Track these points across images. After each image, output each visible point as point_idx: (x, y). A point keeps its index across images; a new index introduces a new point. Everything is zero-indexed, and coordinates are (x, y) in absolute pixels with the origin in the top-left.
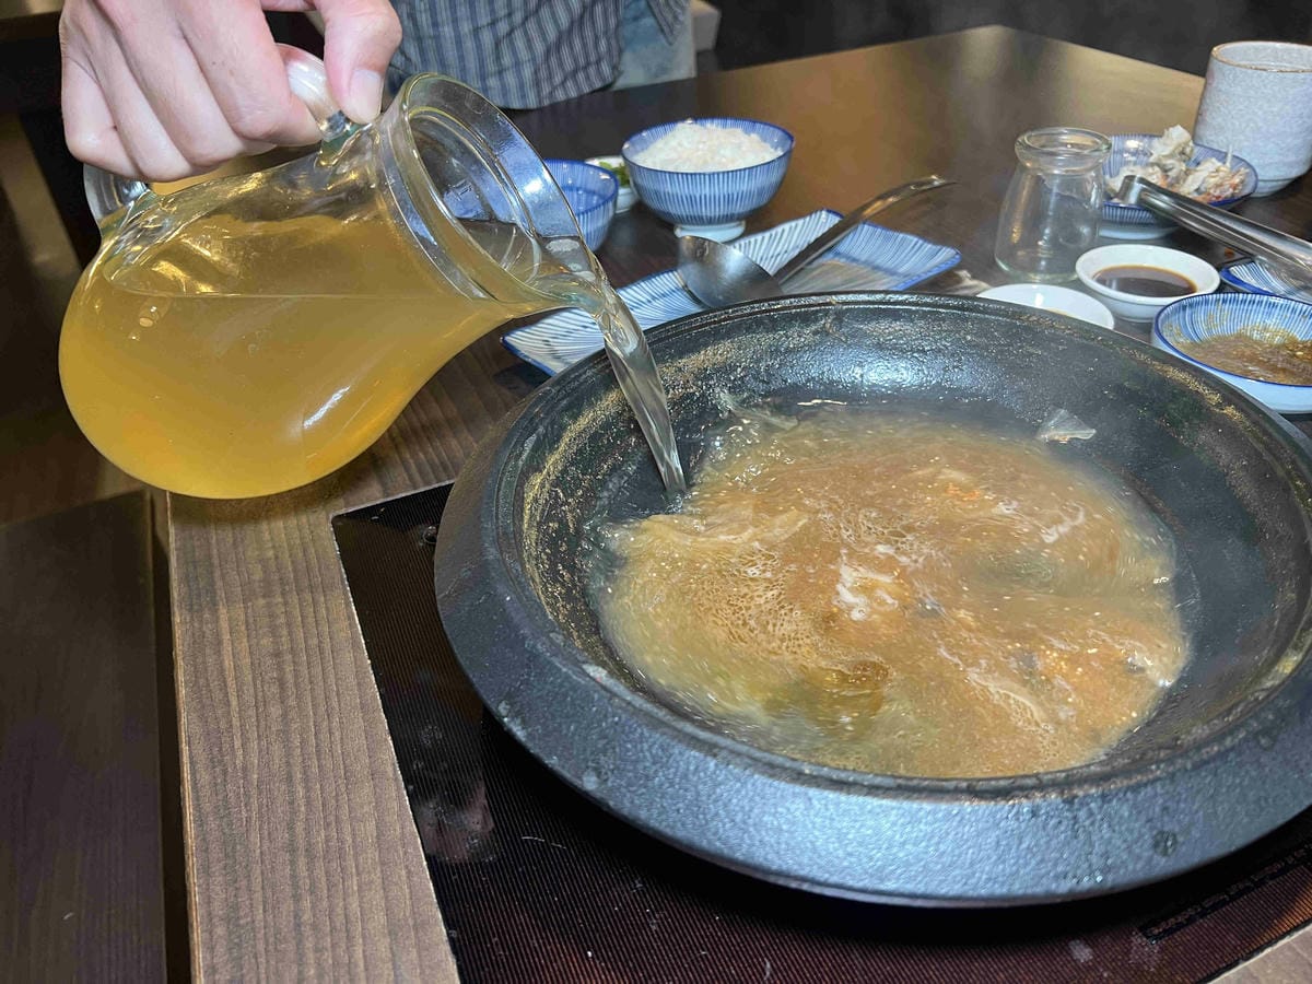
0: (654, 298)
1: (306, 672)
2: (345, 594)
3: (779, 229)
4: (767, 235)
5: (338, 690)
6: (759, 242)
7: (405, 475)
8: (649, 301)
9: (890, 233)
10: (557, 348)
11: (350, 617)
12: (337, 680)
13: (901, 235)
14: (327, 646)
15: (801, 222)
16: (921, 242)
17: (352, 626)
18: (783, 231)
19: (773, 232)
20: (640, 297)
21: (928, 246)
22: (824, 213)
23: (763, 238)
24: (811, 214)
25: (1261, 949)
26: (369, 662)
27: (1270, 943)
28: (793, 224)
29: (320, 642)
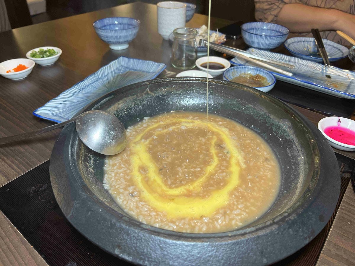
0: (80, 90)
1: (7, 260)
2: (9, 224)
3: (111, 64)
4: (108, 66)
5: (25, 263)
6: (106, 68)
7: (13, 170)
8: (79, 91)
9: (144, 61)
10: (53, 112)
11: (16, 232)
12: (22, 259)
13: (148, 61)
14: (12, 247)
15: (116, 61)
16: (154, 63)
17: (18, 235)
18: (112, 64)
19: (110, 65)
20: (76, 91)
21: (156, 64)
22: (122, 57)
23: (107, 67)
24: (118, 58)
25: (328, 234)
26: (32, 247)
27: (329, 231)
28: (114, 61)
29: (8, 246)
